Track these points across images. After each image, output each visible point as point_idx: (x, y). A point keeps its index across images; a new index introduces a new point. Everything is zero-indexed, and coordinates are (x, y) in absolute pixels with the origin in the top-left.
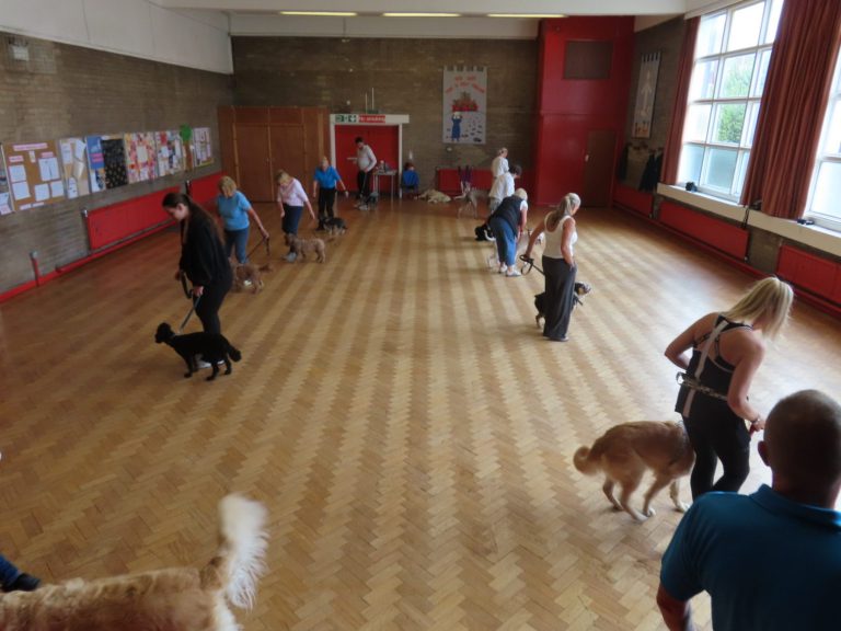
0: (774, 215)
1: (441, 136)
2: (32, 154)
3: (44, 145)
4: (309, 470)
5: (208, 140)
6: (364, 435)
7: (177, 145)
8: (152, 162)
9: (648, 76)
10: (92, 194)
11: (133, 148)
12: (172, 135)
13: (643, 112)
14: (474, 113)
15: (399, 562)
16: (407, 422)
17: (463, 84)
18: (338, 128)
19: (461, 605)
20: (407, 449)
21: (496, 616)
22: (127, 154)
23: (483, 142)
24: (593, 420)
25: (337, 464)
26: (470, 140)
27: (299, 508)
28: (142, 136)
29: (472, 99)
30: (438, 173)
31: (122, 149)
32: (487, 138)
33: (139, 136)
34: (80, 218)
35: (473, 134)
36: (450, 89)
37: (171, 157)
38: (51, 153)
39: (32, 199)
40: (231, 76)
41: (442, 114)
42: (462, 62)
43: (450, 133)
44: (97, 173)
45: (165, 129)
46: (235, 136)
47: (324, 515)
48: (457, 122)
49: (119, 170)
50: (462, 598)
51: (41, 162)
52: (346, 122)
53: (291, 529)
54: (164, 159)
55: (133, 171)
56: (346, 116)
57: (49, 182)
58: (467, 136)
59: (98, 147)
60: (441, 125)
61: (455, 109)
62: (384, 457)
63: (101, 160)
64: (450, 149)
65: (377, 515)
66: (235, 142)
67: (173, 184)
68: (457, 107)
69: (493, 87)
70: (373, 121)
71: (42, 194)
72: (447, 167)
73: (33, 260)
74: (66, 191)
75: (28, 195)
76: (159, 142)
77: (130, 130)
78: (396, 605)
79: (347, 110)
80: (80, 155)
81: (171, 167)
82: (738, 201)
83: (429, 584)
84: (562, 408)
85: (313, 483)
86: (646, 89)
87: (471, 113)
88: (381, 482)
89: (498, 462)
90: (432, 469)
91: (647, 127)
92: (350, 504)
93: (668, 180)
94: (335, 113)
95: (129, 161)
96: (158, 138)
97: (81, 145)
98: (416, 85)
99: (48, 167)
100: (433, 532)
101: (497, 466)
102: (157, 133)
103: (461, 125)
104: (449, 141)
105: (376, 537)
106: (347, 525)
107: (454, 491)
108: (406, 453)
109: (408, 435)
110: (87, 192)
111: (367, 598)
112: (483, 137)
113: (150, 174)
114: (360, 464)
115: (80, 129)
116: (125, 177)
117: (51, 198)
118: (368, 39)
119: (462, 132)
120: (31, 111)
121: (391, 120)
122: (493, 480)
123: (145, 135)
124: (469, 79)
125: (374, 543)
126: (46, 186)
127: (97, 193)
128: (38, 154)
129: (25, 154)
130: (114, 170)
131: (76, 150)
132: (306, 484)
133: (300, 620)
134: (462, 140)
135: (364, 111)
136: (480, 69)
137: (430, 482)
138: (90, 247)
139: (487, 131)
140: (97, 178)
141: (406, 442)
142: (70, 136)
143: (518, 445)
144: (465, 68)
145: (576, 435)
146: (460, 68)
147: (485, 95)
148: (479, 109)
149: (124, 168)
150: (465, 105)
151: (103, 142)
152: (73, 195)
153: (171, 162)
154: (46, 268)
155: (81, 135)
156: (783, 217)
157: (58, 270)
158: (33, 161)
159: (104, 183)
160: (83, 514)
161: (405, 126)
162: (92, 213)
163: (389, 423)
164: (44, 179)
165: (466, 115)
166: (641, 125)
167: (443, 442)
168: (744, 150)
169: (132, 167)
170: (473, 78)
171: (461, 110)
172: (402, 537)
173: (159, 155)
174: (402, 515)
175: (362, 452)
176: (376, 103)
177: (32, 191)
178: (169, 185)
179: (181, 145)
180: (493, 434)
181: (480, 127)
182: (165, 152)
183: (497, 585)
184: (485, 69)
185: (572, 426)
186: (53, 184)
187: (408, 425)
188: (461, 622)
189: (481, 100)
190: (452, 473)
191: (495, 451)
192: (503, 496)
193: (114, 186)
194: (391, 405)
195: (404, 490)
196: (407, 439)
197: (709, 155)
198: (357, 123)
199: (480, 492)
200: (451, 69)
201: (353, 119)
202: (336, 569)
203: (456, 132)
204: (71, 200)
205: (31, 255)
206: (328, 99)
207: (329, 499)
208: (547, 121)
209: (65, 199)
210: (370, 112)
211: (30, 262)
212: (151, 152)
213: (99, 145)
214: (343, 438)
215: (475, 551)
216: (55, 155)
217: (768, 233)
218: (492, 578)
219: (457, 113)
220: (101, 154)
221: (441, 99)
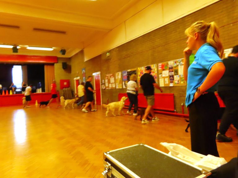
2: (109, 77)
3: (112, 75)
10: (123, 88)
38: (113, 77)
39: (108, 87)
44: (124, 82)
51: (111, 78)
57: (112, 83)
63: (126, 78)
74: (116, 86)
99: (112, 80)
110: (121, 88)
117: (112, 87)
127: (125, 88)
128: (110, 76)
129: (108, 77)
131: (119, 75)
140: (125, 84)
142: (118, 71)
152: (117, 88)
158: (109, 78)
162: (120, 94)
173: (160, 76)
177: (108, 85)
209: (115, 88)
213: (126, 73)
216: (114, 77)
220: (126, 76)
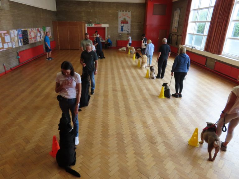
0: (214, 54)
1: (118, 31)
2: (3, 34)
3: (6, 32)
4: (101, 123)
5: (50, 31)
6: (114, 114)
7: (42, 32)
8: (35, 37)
9: (177, 14)
10: (19, 47)
11: (30, 33)
12: (41, 29)
13: (175, 25)
14: (127, 24)
15: (133, 146)
16: (125, 110)
17: (124, 16)
18: (88, 28)
19: (152, 157)
20: (127, 117)
21: (162, 159)
22: (29, 35)
23: (130, 32)
24: (174, 108)
25: (109, 121)
26: (126, 32)
27: (101, 133)
28: (32, 29)
29: (127, 20)
30: (117, 41)
31: (27, 33)
32: (131, 31)
33: (31, 29)
34: (16, 54)
35: (127, 30)
36: (120, 17)
37: (40, 36)
39: (3, 48)
40: (56, 12)
41: (118, 24)
42: (124, 9)
43: (120, 30)
44: (21, 40)
45: (38, 27)
46: (58, 30)
47: (109, 135)
48: (122, 27)
49: (27, 39)
50: (152, 155)
51: (5, 37)
52: (90, 26)
53: (101, 139)
54: (38, 36)
55: (30, 40)
56: (90, 24)
57: (7, 43)
58: (125, 31)
59: (21, 33)
60: (118, 28)
61: (122, 23)
62: (121, 119)
63: (22, 36)
64: (120, 34)
65: (123, 135)
66: (58, 32)
67: (41, 44)
68: (123, 22)
69: (132, 17)
70: (98, 26)
71: (6, 46)
72: (120, 40)
73: (4, 66)
74: (12, 46)
75: (2, 47)
76: (37, 31)
77: (29, 28)
78: (135, 157)
79: (90, 23)
80: (16, 35)
81: (40, 39)
82: (203, 49)
83: (142, 152)
84: (166, 105)
85: (103, 127)
86: (176, 18)
87: (126, 24)
88: (122, 126)
89: (152, 120)
90: (135, 122)
91: (176, 29)
92: (115, 132)
93: (183, 44)
94: (87, 23)
95: (29, 37)
96: (37, 30)
97: (16, 32)
98: (110, 16)
99: (7, 38)
100: (140, 138)
101: (152, 121)
102: (36, 29)
103: (123, 27)
104: (120, 32)
105: (125, 140)
106: (116, 137)
107: (143, 128)
108: (127, 118)
109: (126, 113)
110: (18, 46)
111: (126, 156)
112: (130, 31)
113: (35, 41)
114: (115, 121)
115: (16, 27)
116: (28, 41)
117: (8, 48)
118: (96, 2)
119: (124, 30)
120: (2, 21)
121: (103, 26)
122: (152, 124)
123: (33, 29)
124: (126, 14)
125: (125, 142)
126: (7, 44)
127: (21, 46)
129: (1, 34)
130: (25, 39)
131: (15, 33)
132: (101, 127)
133: (110, 162)
134: (124, 32)
135: (95, 23)
136: (129, 12)
137: (136, 126)
138: (19, 62)
139: (131, 29)
140: (21, 42)
141: (126, 115)
142: (13, 29)
143: (156, 115)
144: (125, 11)
145: (171, 112)
146: (123, 11)
147: (130, 19)
148: (129, 23)
149: (28, 39)
150: (124, 22)
151: (22, 31)
152: (14, 47)
153: (40, 37)
154: (8, 69)
155: (16, 29)
156: (216, 54)
157: (11, 69)
158: (3, 36)
159: (23, 43)
160: (40, 137)
161: (107, 27)
162: (20, 52)
163: (120, 110)
164: (6, 42)
165: (125, 25)
166: (174, 28)
167: (136, 115)
168: (205, 35)
169: (30, 38)
170: (127, 14)
171: (123, 23)
172: (132, 140)
174: (130, 134)
175: (115, 118)
176: (99, 21)
177: (3, 45)
178: (40, 44)
179: (43, 32)
180: (149, 112)
181: (129, 28)
182: (39, 34)
183: (160, 151)
184: (130, 12)
185: (169, 110)
186: (9, 43)
187: (126, 111)
188: (153, 161)
189: (129, 20)
190: (141, 123)
191: (150, 117)
192: (156, 129)
193: (26, 44)
194: (119, 105)
195: (129, 128)
196: (126, 114)
197: (195, 37)
198: (94, 26)
199: (150, 128)
200: (121, 11)
201: (92, 25)
202: (117, 149)
203: (122, 30)
204: (14, 48)
205: (3, 64)
206: (85, 19)
207: (109, 131)
208: (148, 27)
209: (12, 48)
210: (97, 23)
211: (3, 67)
212: (35, 34)
214: (109, 115)
215: (152, 143)
216: (9, 35)
217: (212, 58)
218: (158, 150)
219: (122, 24)
221: (118, 20)
